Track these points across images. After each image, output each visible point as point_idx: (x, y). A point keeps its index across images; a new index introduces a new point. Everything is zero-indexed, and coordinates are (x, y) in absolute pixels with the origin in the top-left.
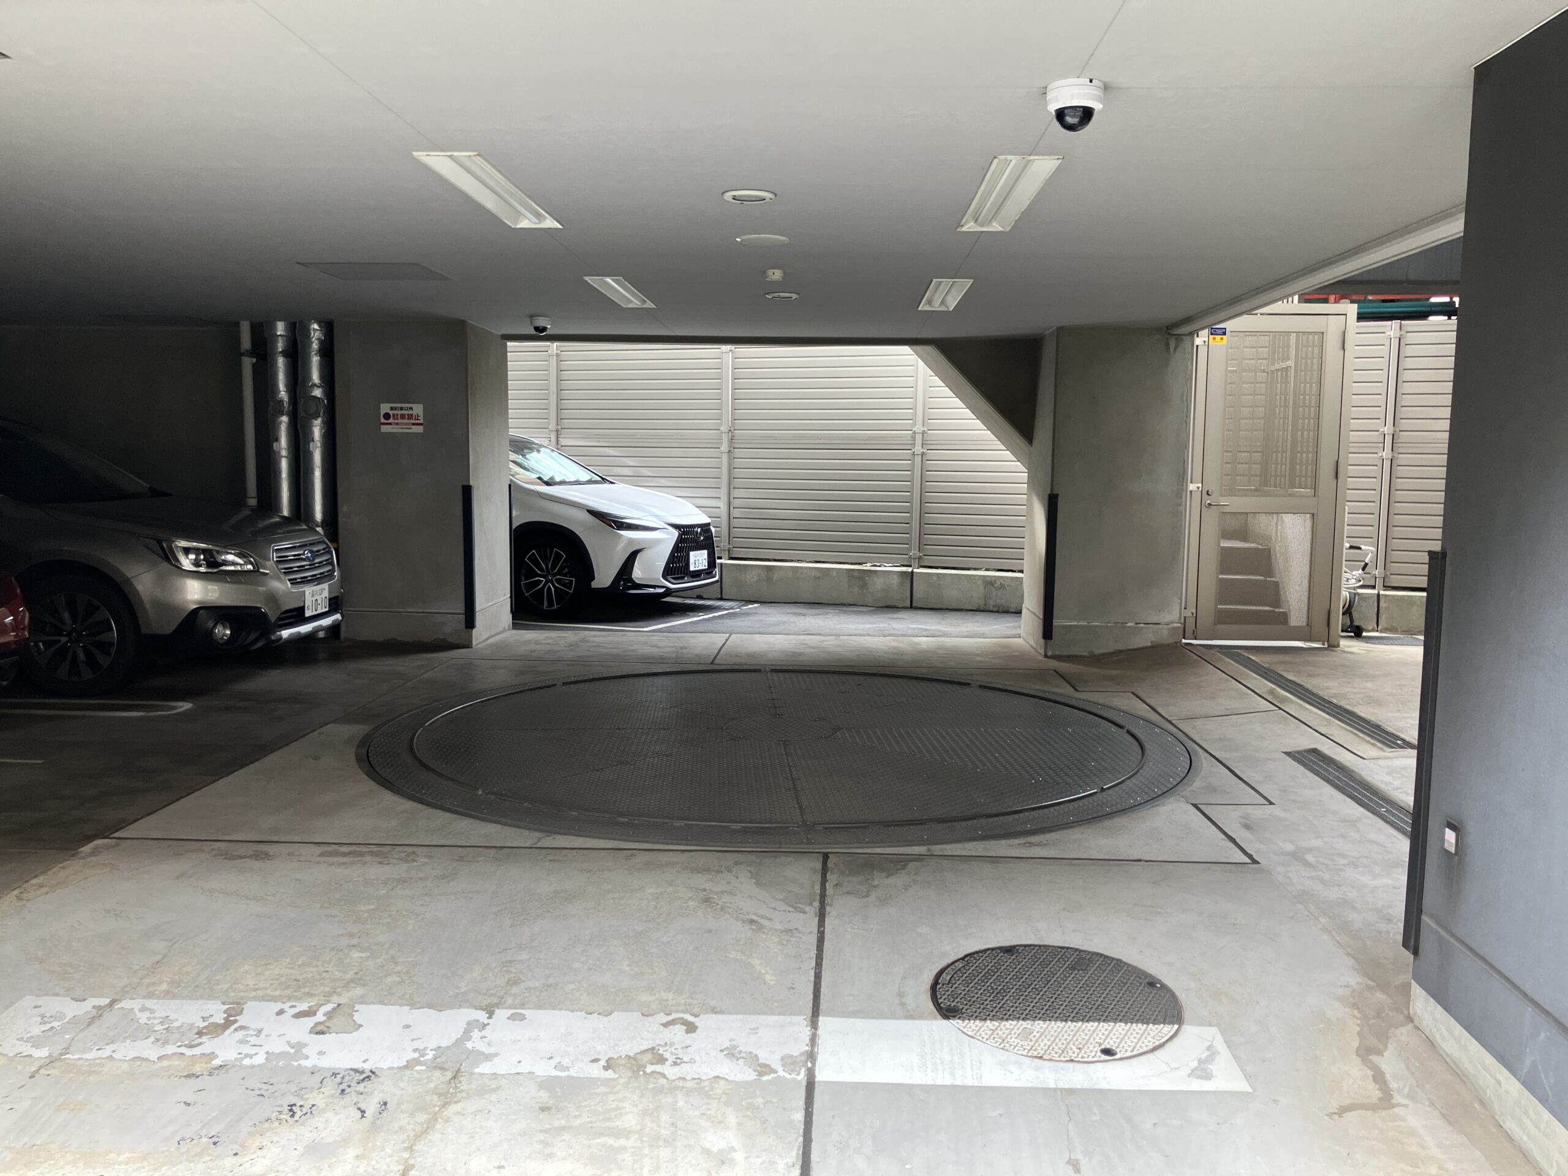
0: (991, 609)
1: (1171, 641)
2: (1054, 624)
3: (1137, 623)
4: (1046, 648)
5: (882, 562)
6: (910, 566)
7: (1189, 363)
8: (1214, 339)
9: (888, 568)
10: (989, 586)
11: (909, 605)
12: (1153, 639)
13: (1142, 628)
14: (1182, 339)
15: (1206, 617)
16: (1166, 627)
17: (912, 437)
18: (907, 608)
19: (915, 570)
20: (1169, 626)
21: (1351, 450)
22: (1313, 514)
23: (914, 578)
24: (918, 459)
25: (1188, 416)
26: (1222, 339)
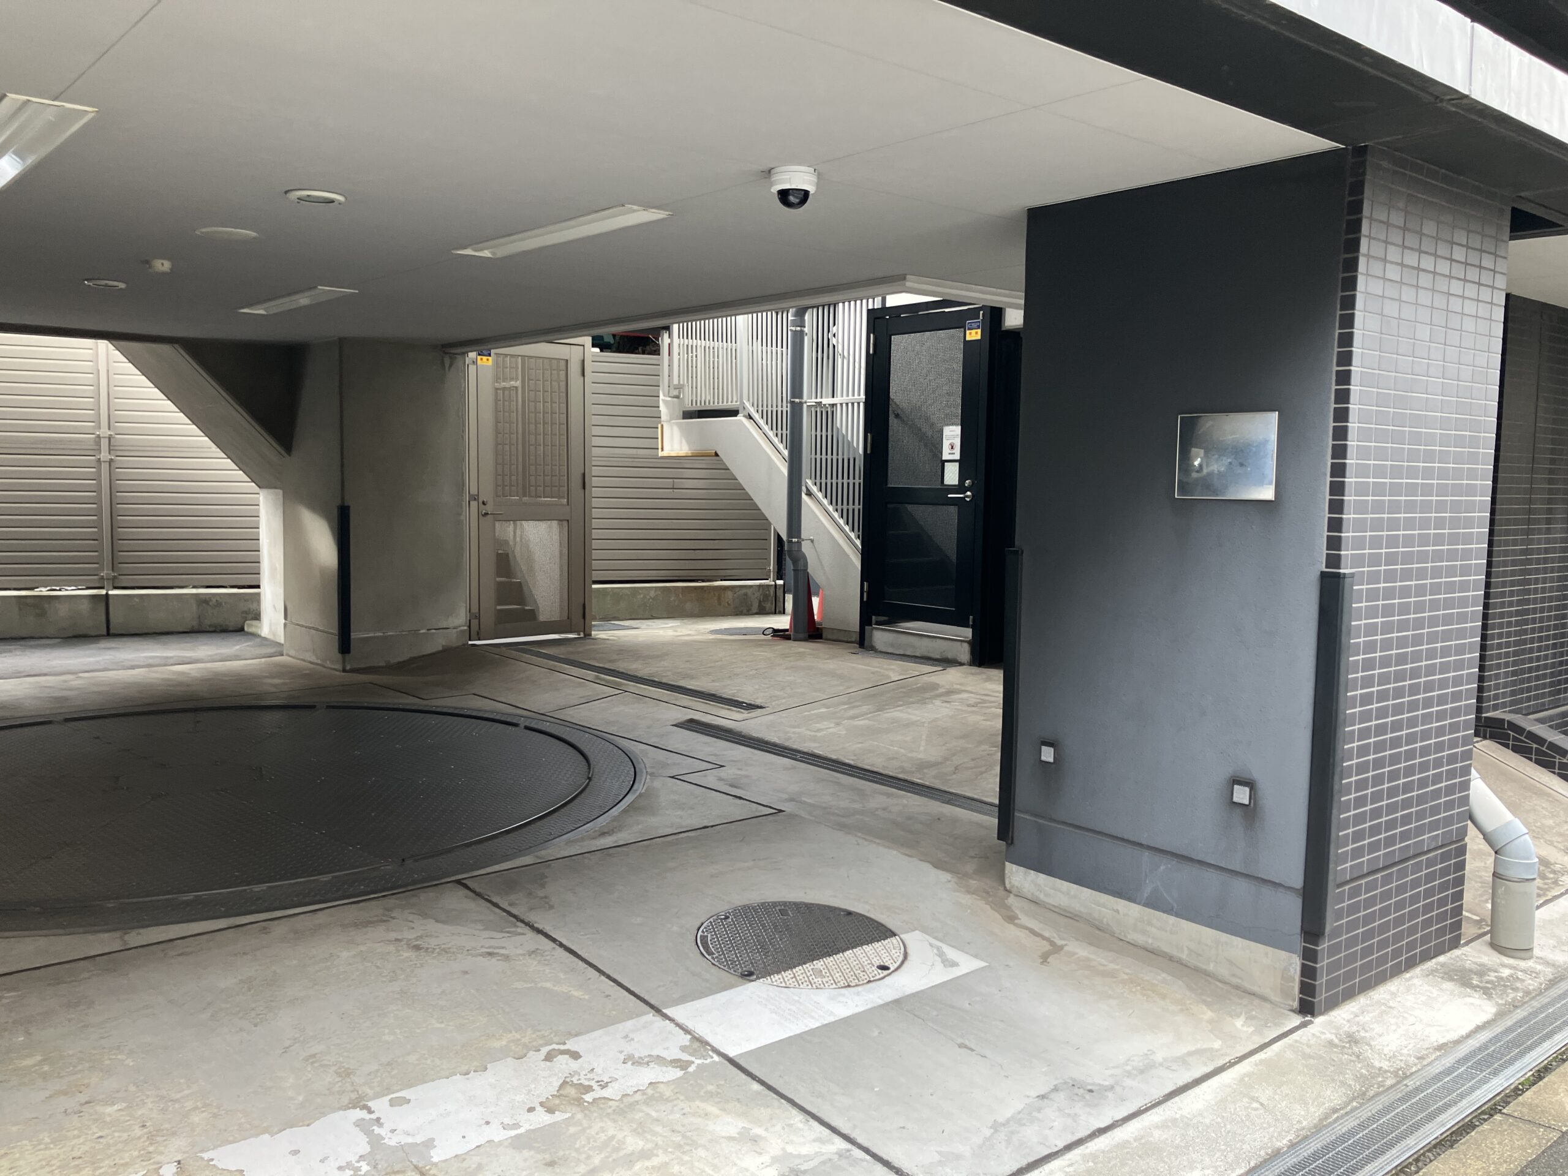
0: (208, 629)
1: (460, 644)
2: (352, 637)
3: (428, 630)
4: (344, 662)
5: (62, 584)
6: (102, 588)
7: (462, 381)
8: (482, 359)
9: (70, 591)
10: (204, 605)
11: (104, 632)
12: (444, 644)
13: (434, 633)
14: (456, 358)
15: (488, 619)
16: (455, 630)
17: (95, 441)
18: (103, 636)
19: (110, 592)
20: (458, 629)
21: (594, 463)
22: (568, 521)
23: (111, 601)
24: (105, 467)
25: (464, 431)
26: (488, 360)
